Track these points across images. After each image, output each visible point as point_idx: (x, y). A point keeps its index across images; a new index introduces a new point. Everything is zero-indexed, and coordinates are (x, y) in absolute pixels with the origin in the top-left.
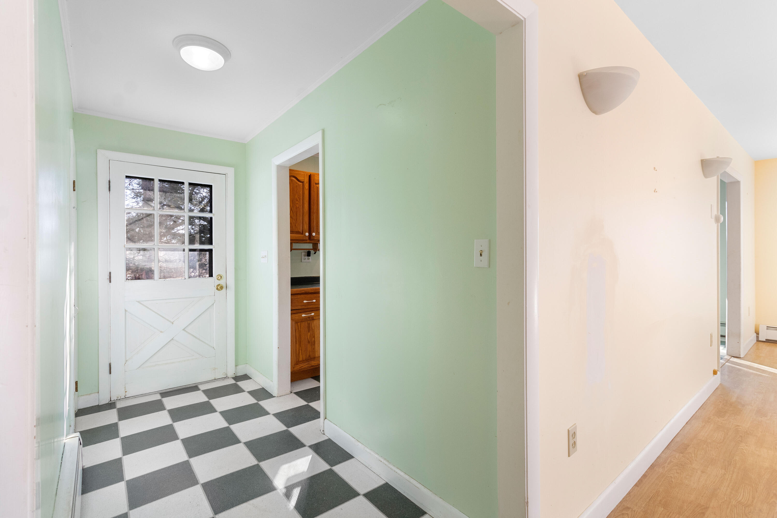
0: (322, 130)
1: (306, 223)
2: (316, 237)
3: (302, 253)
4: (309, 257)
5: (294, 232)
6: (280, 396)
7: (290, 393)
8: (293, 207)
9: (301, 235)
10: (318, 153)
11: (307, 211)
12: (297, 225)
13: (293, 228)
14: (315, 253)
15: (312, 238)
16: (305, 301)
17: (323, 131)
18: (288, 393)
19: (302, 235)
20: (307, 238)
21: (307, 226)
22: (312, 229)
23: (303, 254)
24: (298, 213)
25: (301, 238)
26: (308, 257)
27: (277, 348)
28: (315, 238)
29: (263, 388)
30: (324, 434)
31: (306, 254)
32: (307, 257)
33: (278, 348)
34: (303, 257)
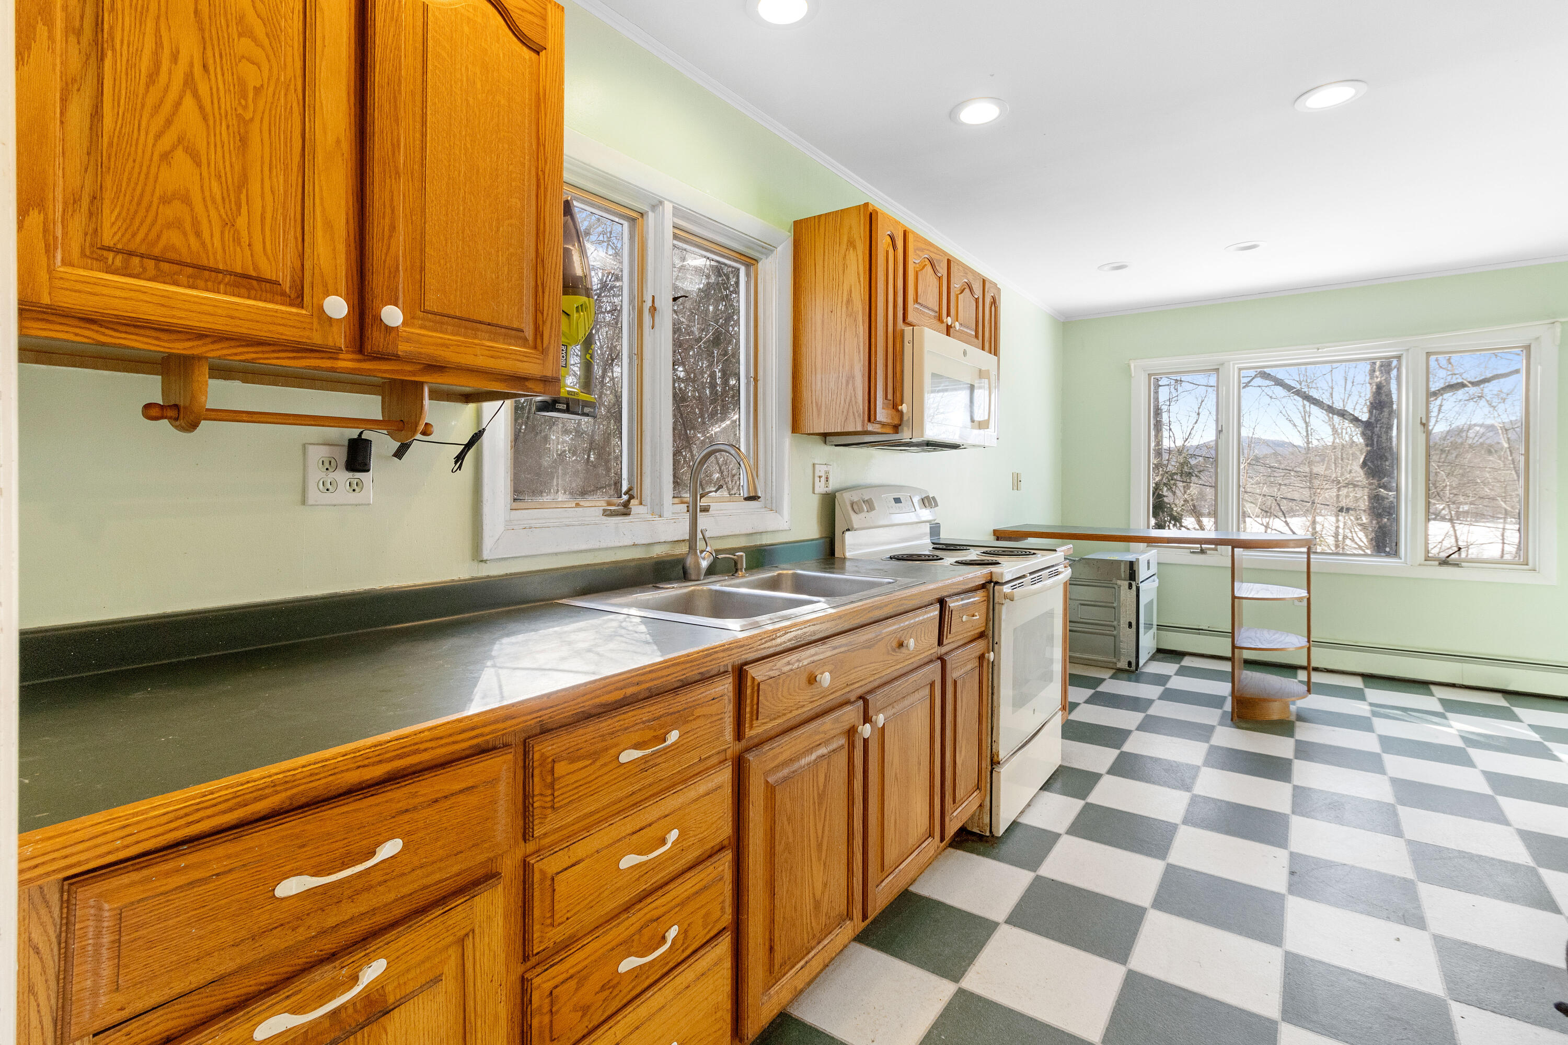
1: (328, 225)
2: (408, 340)
3: (311, 449)
4: (358, 475)
5: (217, 271)
8: (205, 67)
9: (283, 308)
11: (338, 142)
12: (242, 222)
13: (206, 235)
14: (399, 453)
15: (376, 340)
16: (290, 887)
19: (294, 310)
20: (339, 338)
21: (341, 248)
22: (378, 282)
23: (318, 454)
24: (255, 128)
25: (290, 334)
26: (350, 474)
28: (403, 348)
31: (341, 455)
32: (343, 477)
34: (316, 475)
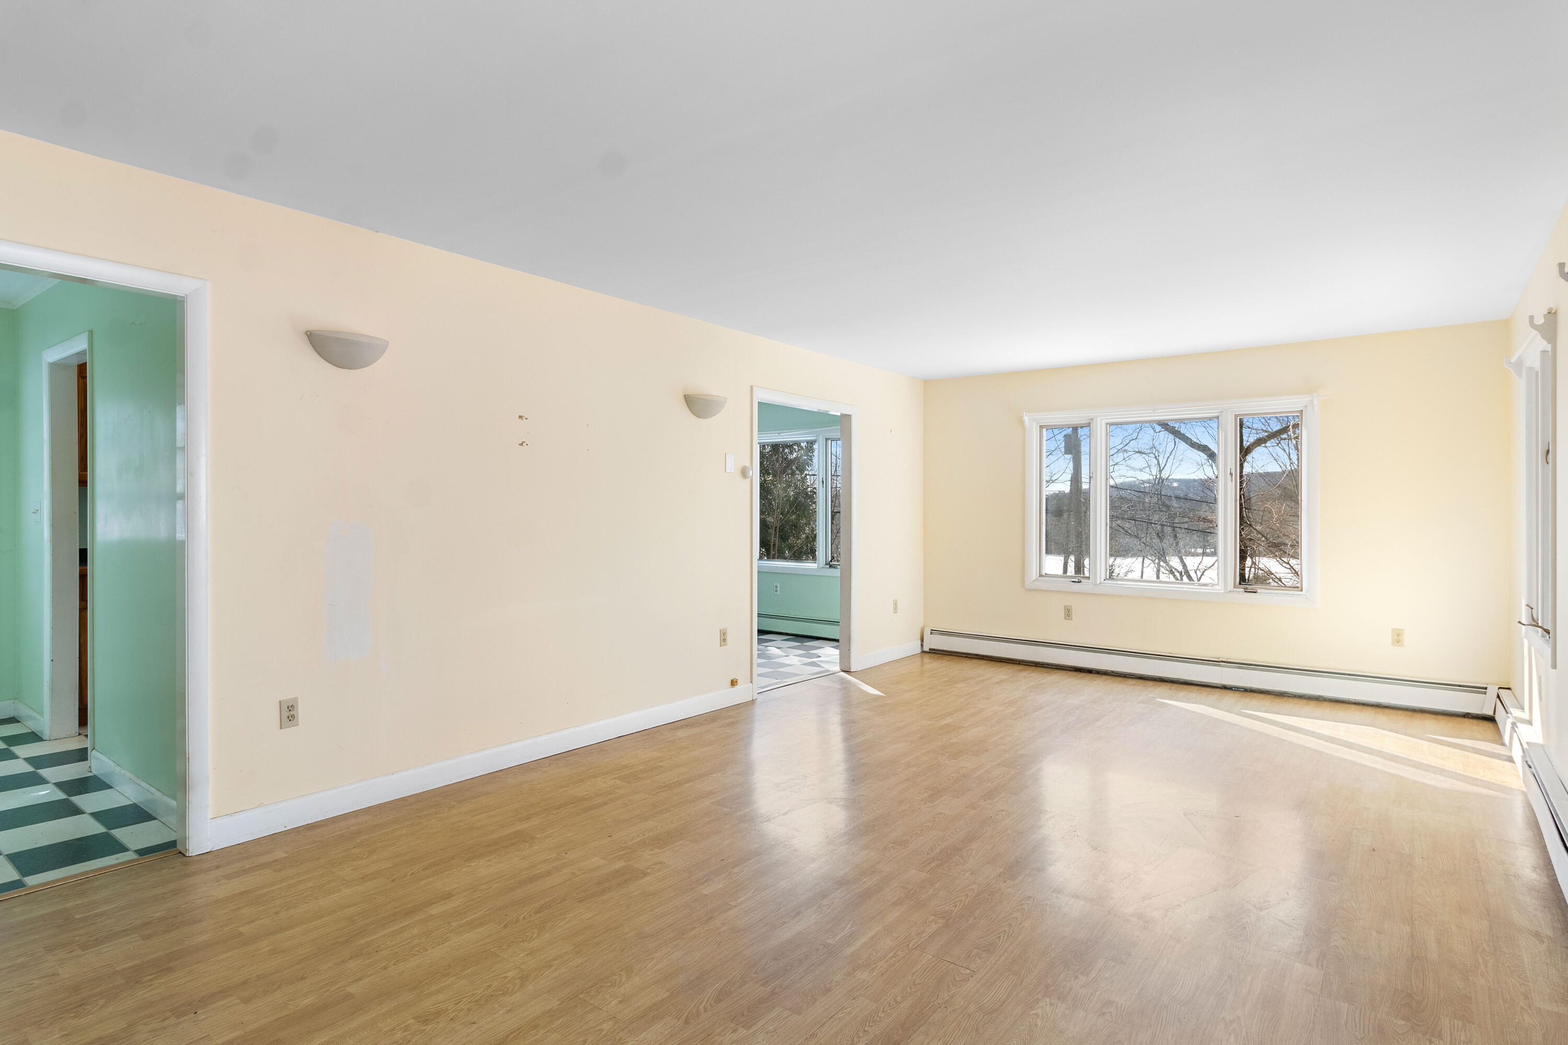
0: (89, 331)
6: (56, 739)
7: (78, 734)
10: (86, 363)
17: (91, 333)
18: (73, 735)
27: (49, 661)
29: (33, 732)
30: (91, 772)
33: (52, 660)
